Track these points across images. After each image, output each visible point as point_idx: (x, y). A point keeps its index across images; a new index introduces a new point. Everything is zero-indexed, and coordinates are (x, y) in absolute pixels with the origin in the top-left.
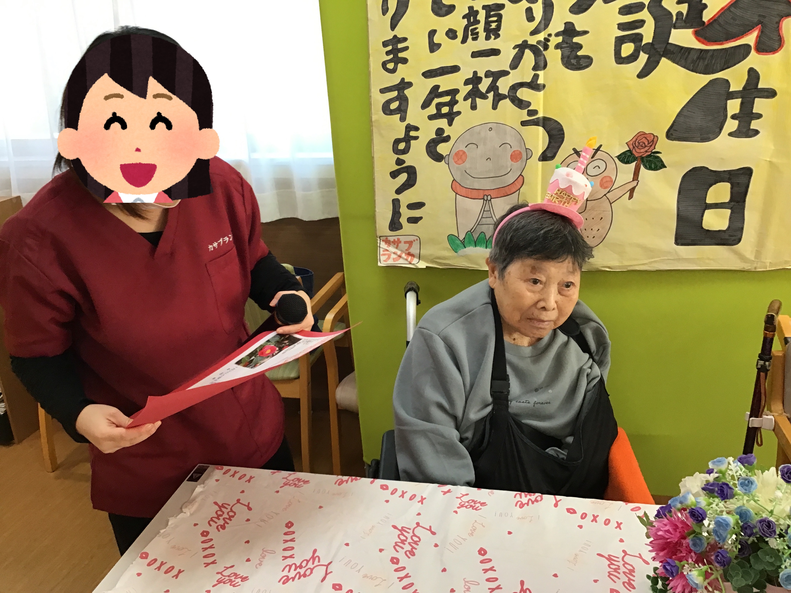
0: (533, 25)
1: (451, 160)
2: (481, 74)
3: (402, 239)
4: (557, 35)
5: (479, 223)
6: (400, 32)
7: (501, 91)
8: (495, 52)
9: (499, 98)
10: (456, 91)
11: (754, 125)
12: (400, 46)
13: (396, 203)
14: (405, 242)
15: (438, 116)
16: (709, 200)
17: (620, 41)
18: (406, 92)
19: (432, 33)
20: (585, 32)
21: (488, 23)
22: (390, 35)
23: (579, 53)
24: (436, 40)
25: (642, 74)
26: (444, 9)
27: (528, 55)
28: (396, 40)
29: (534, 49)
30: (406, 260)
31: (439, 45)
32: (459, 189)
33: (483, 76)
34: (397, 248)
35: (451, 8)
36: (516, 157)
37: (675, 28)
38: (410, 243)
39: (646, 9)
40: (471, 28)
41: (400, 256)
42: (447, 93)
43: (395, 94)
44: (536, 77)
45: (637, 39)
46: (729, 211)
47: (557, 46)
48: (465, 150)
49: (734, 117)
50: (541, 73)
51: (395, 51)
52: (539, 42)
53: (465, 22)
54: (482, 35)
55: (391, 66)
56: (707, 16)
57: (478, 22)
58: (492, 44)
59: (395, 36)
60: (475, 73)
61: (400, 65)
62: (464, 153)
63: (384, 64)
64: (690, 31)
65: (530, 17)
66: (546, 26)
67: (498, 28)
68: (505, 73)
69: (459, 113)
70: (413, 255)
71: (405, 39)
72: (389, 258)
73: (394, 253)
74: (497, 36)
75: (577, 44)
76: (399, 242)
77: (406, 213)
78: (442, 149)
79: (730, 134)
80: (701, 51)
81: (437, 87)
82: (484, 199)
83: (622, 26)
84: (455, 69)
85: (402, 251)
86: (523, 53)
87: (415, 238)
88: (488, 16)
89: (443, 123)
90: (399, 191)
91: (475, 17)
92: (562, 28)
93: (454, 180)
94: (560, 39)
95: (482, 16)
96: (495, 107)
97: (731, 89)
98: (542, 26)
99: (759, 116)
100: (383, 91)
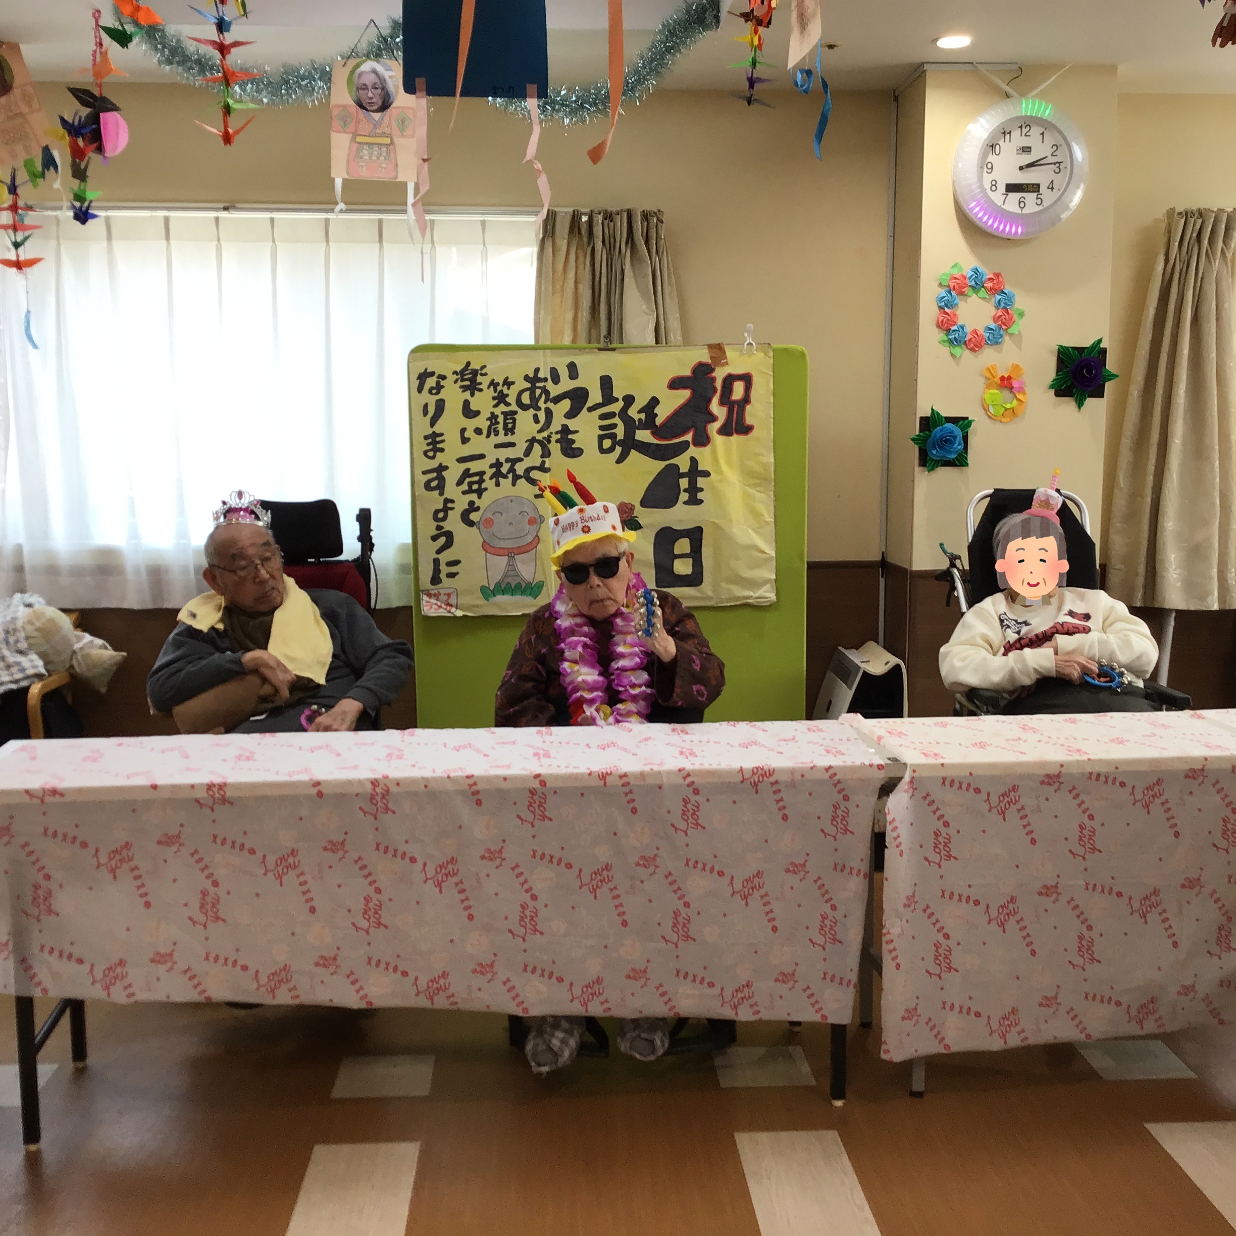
0: (539, 426)
1: (482, 527)
2: (502, 460)
3: (442, 592)
4: (557, 433)
5: (506, 576)
6: (438, 428)
7: (517, 473)
8: (512, 445)
9: (516, 478)
10: (483, 473)
11: (700, 496)
12: (438, 439)
13: (436, 562)
14: (445, 594)
15: (470, 491)
16: (677, 551)
17: (601, 438)
18: (444, 473)
19: (463, 431)
20: (576, 432)
21: (505, 424)
22: (429, 431)
23: (573, 446)
24: (466, 435)
25: (620, 461)
26: (472, 414)
27: (537, 448)
28: (435, 435)
29: (540, 442)
30: (446, 609)
31: (469, 439)
32: (488, 548)
33: (504, 462)
34: (437, 600)
35: (477, 413)
36: (532, 521)
37: (638, 429)
38: (449, 595)
39: (617, 416)
40: (493, 427)
41: (440, 607)
42: (476, 474)
43: (435, 475)
44: (543, 463)
45: (613, 436)
46: (691, 560)
47: (557, 441)
48: (492, 517)
49: (685, 491)
50: (547, 460)
51: (434, 443)
52: (544, 438)
53: (488, 423)
54: (502, 432)
55: (431, 454)
56: (659, 421)
57: (498, 423)
58: (510, 438)
59: (434, 433)
60: (498, 460)
61: (438, 454)
62: (492, 520)
63: (425, 453)
64: (648, 432)
65: (536, 420)
66: (548, 427)
67: (514, 427)
68: (520, 460)
69: (486, 489)
70: (451, 606)
71: (442, 435)
72: (431, 608)
73: (436, 604)
74: (513, 433)
75: (571, 439)
76: (439, 594)
77: (444, 569)
78: (474, 516)
79: (685, 503)
80: (657, 445)
81: (468, 470)
82: (508, 555)
83: (602, 428)
84: (482, 456)
85: (441, 602)
86: (533, 446)
87: (453, 590)
88: (505, 419)
89: (473, 497)
90: (439, 552)
91: (496, 420)
92: (560, 428)
93: (484, 541)
94: (559, 436)
95: (501, 419)
96: (514, 484)
97: (681, 471)
98: (545, 427)
99: (701, 490)
100: (424, 473)
